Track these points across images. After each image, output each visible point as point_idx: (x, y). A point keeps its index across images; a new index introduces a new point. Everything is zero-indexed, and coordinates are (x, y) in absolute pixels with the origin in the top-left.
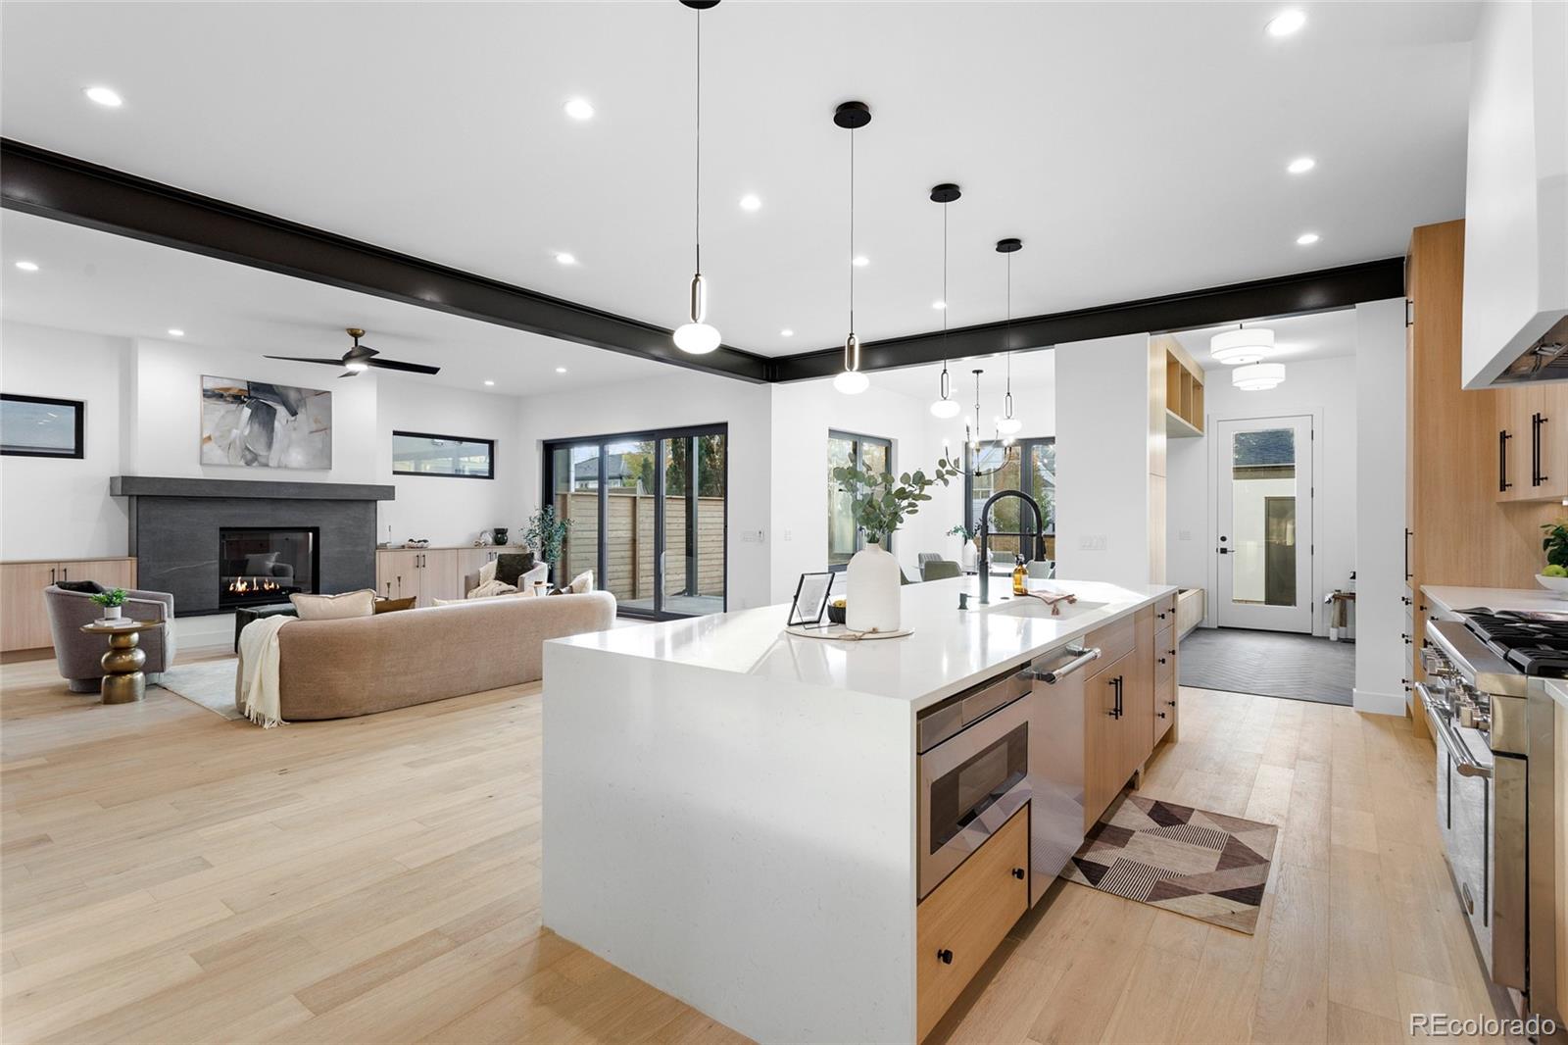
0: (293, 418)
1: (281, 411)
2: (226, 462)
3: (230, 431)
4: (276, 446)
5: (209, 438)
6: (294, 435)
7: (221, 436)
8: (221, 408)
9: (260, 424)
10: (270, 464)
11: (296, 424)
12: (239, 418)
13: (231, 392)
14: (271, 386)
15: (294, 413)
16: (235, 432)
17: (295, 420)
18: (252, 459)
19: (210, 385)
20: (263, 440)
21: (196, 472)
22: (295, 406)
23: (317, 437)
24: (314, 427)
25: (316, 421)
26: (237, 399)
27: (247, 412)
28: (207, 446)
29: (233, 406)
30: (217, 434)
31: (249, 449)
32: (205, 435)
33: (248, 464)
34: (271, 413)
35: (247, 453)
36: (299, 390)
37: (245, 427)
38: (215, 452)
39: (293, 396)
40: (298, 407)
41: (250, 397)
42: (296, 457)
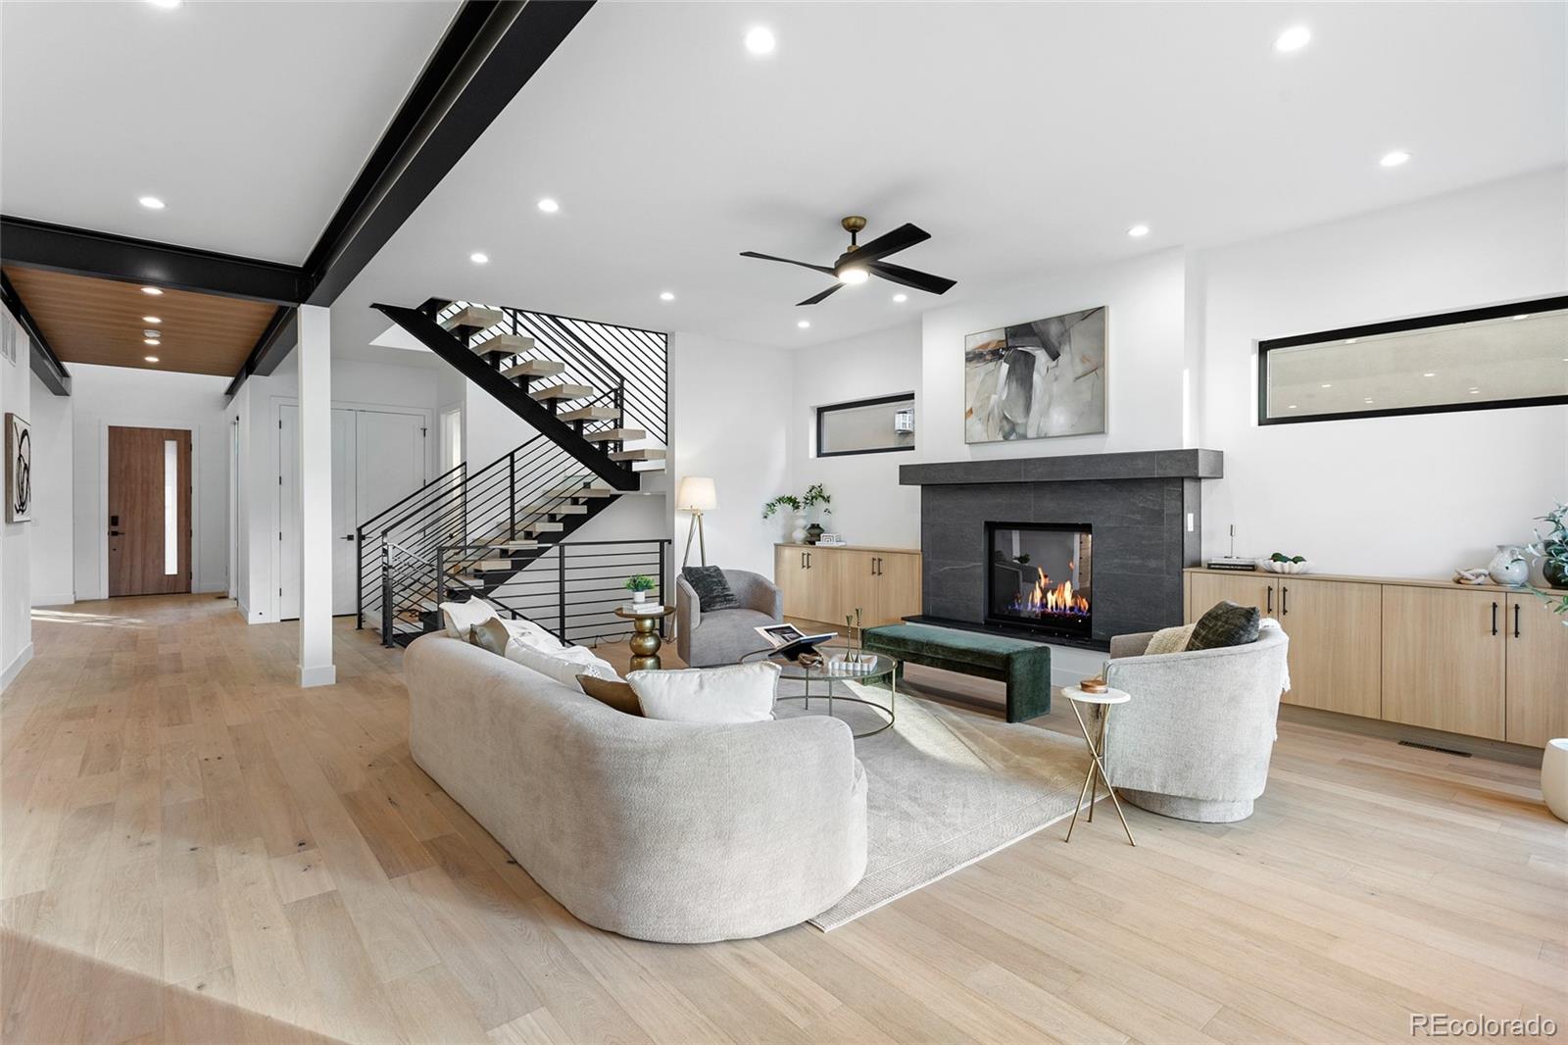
0: (1054, 363)
1: (1041, 356)
2: (984, 438)
3: (989, 398)
4: (1035, 407)
5: (971, 411)
6: (1056, 388)
7: (981, 406)
8: (982, 369)
9: (1017, 380)
10: (1030, 435)
11: (1057, 372)
12: (997, 379)
13: (990, 348)
14: (1029, 324)
15: (1054, 356)
16: (994, 398)
17: (1057, 366)
18: (1011, 431)
19: (971, 347)
20: (1021, 402)
21: (966, 455)
22: (1056, 344)
23: (1085, 385)
24: (1080, 369)
25: (1084, 359)
26: (996, 355)
27: (1005, 367)
28: (972, 419)
29: (991, 365)
30: (978, 404)
31: (1006, 418)
32: (968, 409)
33: (1006, 438)
34: (1029, 360)
35: (1005, 423)
36: (1061, 319)
37: (1003, 389)
38: (978, 430)
39: (1054, 330)
40: (1060, 344)
41: (1007, 349)
42: (1059, 419)
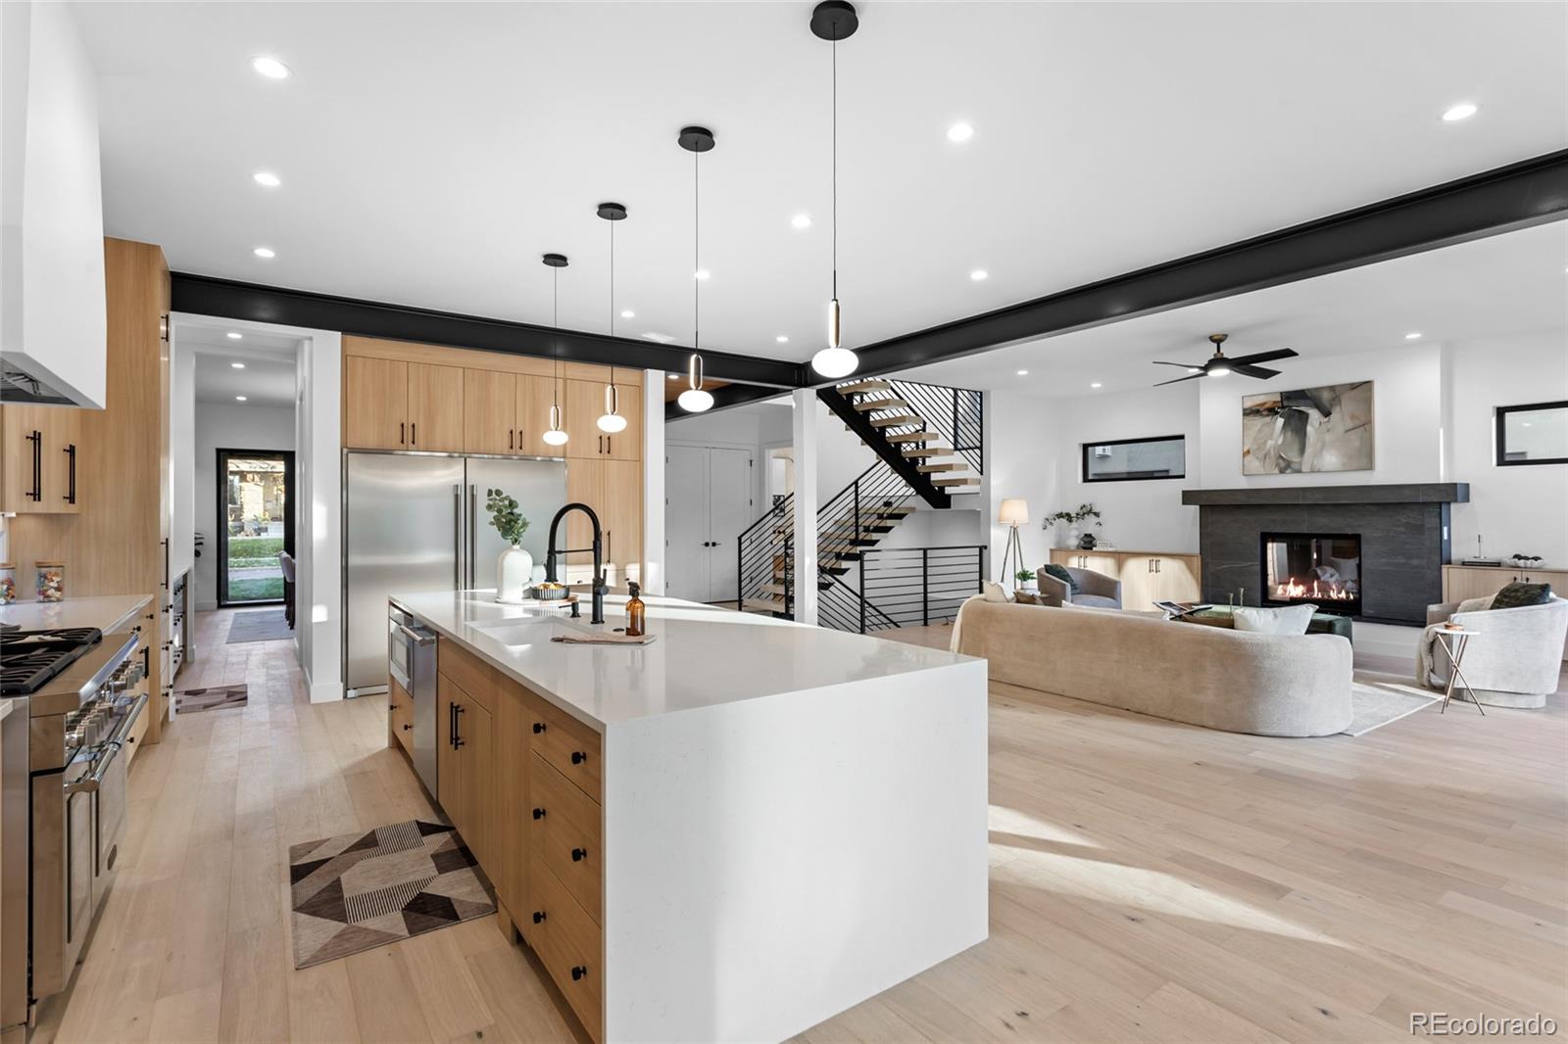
0: (1327, 419)
1: (1314, 415)
2: (1262, 471)
3: (1266, 442)
4: (1309, 450)
5: (1248, 452)
6: (1328, 437)
7: (1258, 449)
8: (1258, 422)
9: (1292, 431)
10: (1304, 470)
11: (1329, 426)
12: (1273, 429)
13: (1267, 406)
14: (1303, 391)
15: (1327, 414)
16: (1270, 443)
17: (1328, 421)
18: (1285, 467)
19: (1249, 404)
20: (1296, 447)
21: (1243, 484)
22: (1329, 406)
23: (1355, 436)
24: (1350, 425)
25: (1353, 417)
26: (1272, 411)
27: (1280, 421)
28: (1248, 458)
29: (1268, 419)
30: (1255, 447)
31: (1281, 457)
32: (1245, 450)
33: (1282, 471)
34: (1304, 418)
35: (1281, 461)
36: (1332, 388)
37: (1279, 436)
38: (1254, 464)
39: (1326, 396)
40: (1332, 406)
41: (1283, 407)
42: (1331, 459)
